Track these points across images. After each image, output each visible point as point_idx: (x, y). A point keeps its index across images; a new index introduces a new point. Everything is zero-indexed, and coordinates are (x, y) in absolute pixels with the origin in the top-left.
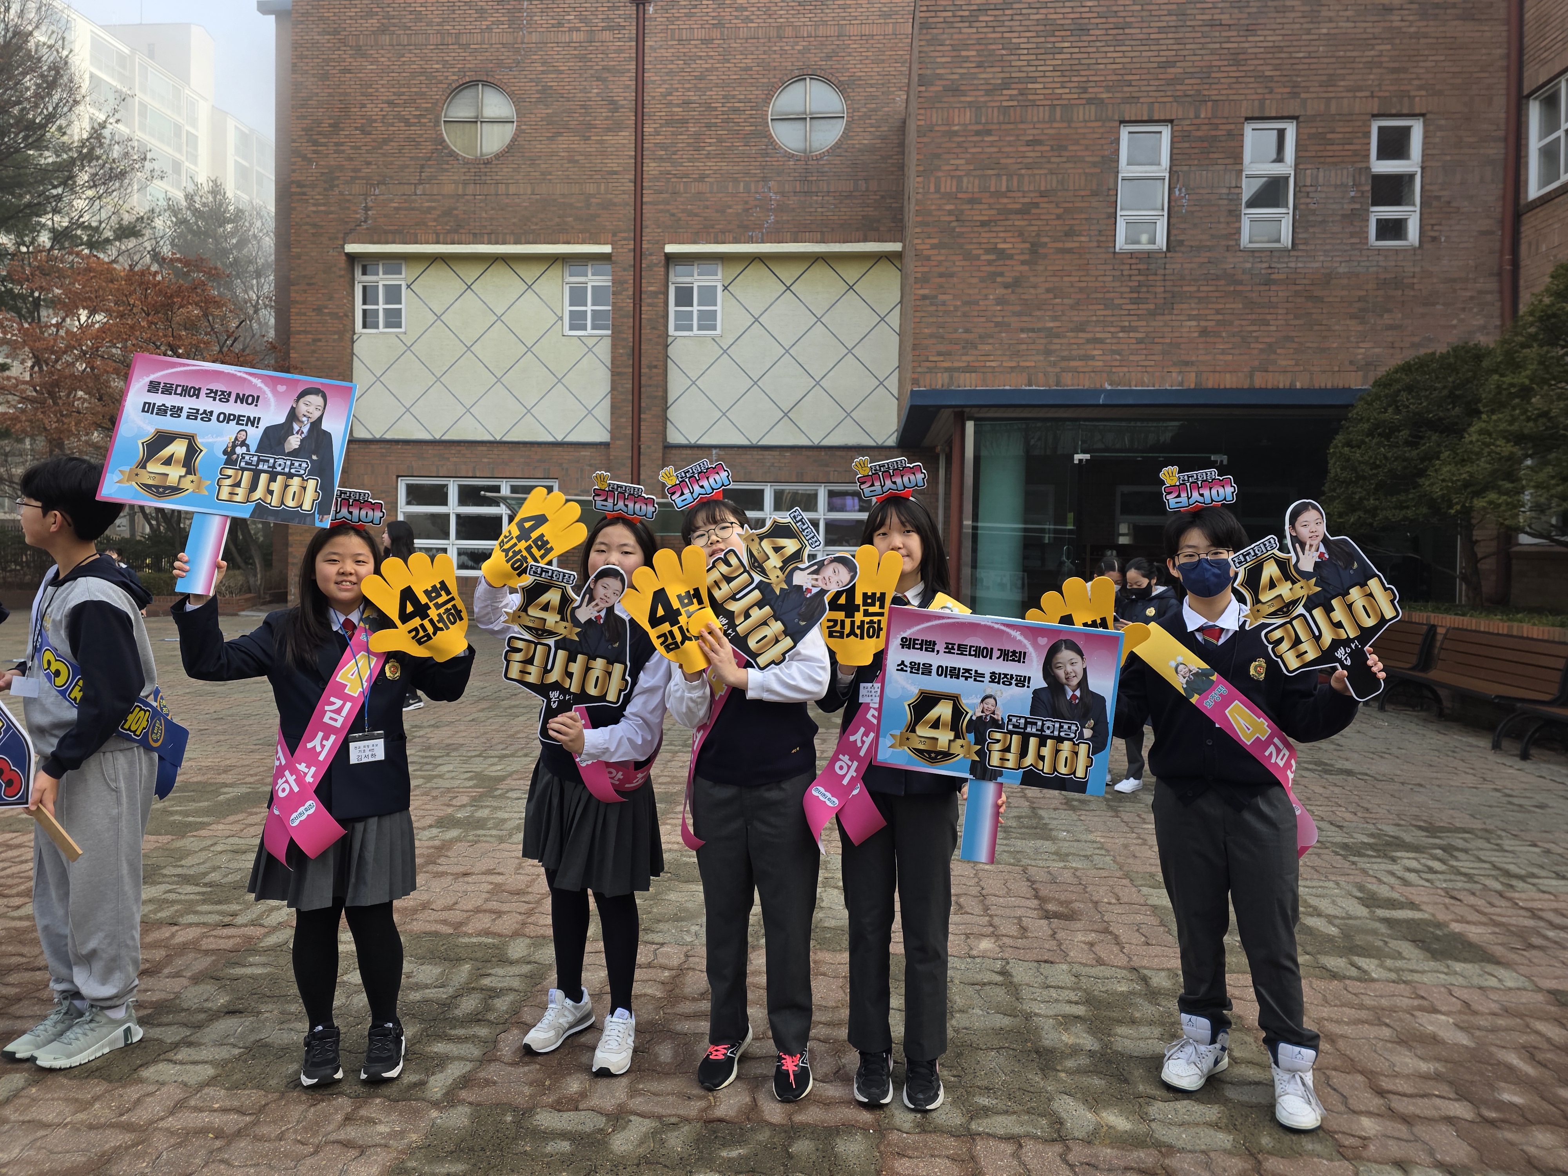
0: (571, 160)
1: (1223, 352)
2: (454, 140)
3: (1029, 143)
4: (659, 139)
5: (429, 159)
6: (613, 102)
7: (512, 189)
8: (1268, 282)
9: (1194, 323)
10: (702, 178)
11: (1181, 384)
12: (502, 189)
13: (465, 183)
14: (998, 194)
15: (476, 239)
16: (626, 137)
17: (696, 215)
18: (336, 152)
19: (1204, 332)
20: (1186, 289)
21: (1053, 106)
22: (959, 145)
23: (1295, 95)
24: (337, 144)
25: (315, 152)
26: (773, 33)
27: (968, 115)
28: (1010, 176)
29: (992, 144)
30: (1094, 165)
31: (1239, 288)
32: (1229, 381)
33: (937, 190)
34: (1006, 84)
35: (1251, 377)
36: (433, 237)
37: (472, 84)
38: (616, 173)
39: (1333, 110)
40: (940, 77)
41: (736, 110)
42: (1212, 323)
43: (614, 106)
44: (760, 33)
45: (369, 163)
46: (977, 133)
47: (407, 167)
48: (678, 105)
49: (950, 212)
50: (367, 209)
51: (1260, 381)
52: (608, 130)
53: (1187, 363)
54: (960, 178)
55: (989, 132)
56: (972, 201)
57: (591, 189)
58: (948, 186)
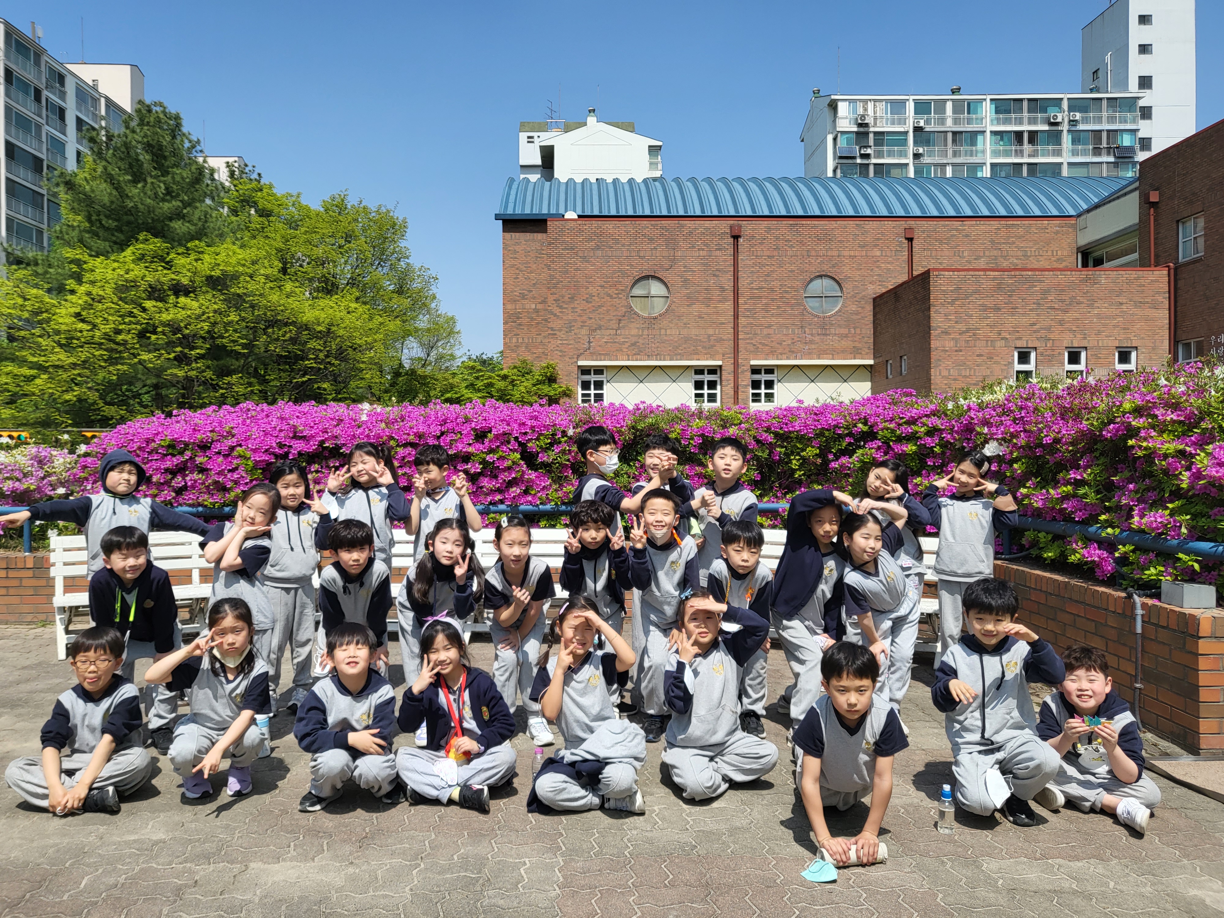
0: (700, 317)
2: (637, 306)
3: (978, 356)
4: (746, 306)
5: (624, 316)
6: (722, 287)
7: (668, 332)
10: (769, 327)
12: (663, 332)
13: (643, 329)
14: (965, 376)
15: (649, 358)
16: (729, 305)
17: (767, 345)
18: (572, 312)
21: (987, 341)
22: (949, 356)
23: (1085, 338)
24: (573, 308)
25: (561, 312)
26: (805, 253)
27: (952, 343)
28: (970, 369)
29: (962, 355)
30: (1005, 365)
33: (940, 374)
34: (967, 331)
36: (626, 357)
37: (647, 277)
38: (723, 324)
39: (1101, 345)
40: (940, 327)
41: (787, 292)
43: (723, 289)
44: (799, 253)
45: (591, 318)
46: (956, 351)
47: (612, 320)
48: (757, 289)
49: (946, 384)
50: (589, 342)
52: (720, 301)
54: (949, 370)
55: (961, 351)
56: (955, 380)
57: (711, 331)
58: (945, 373)
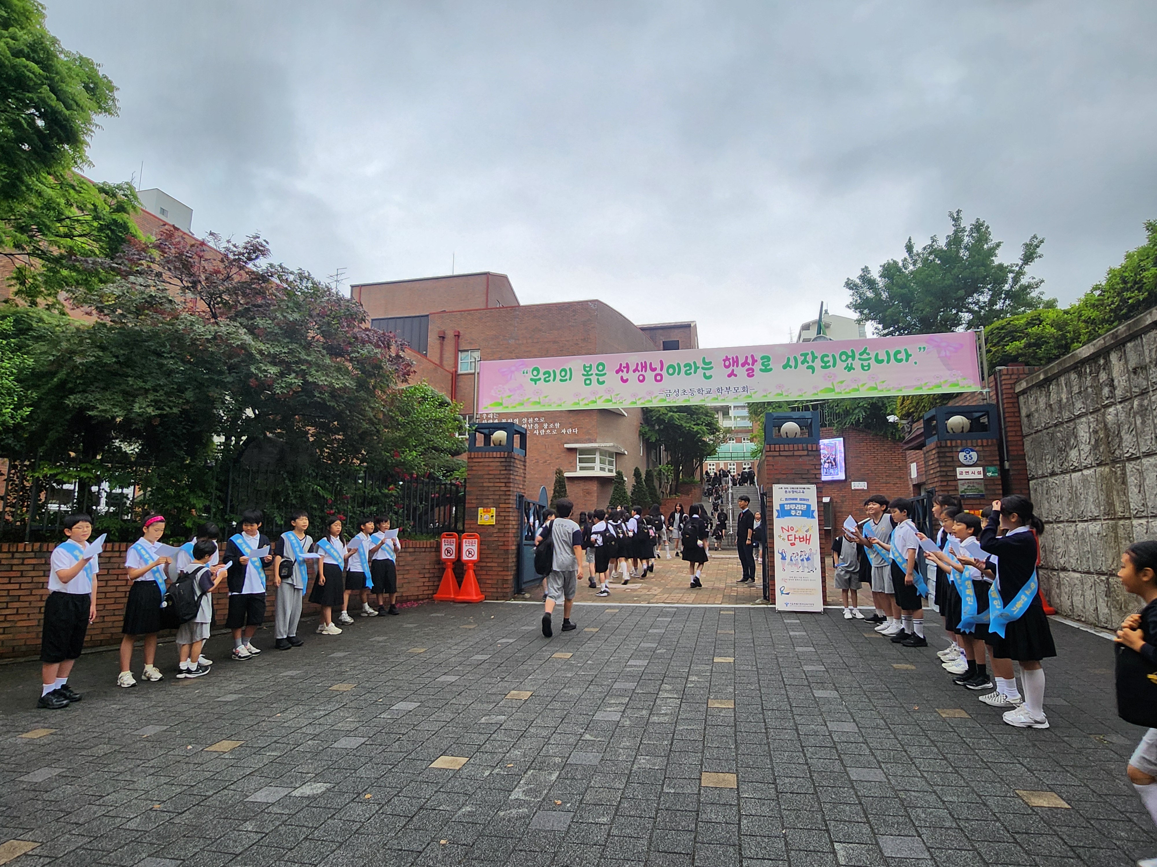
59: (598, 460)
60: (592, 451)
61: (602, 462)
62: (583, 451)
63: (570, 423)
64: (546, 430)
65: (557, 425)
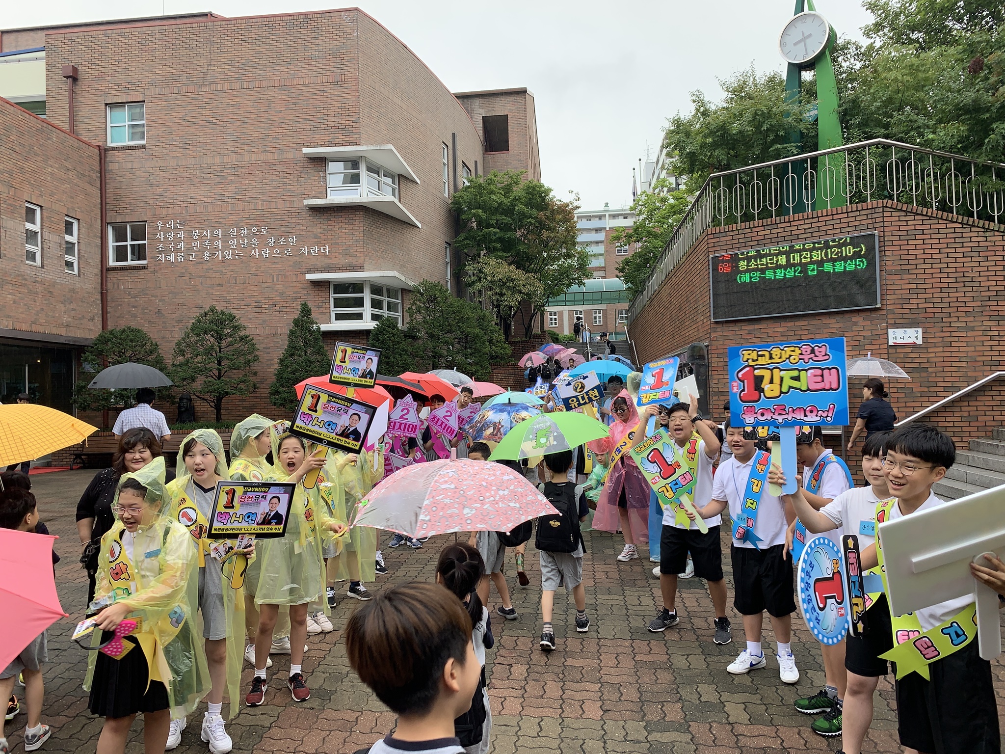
1: (22, 313)
8: (35, 282)
9: (10, 296)
11: (7, 327)
19: (14, 302)
20: (7, 278)
31: (26, 282)
32: (24, 327)
35: (31, 326)
39: (53, 208)
42: (17, 298)
51: (35, 328)
53: (9, 317)
59: (367, 303)
60: (357, 287)
61: (376, 304)
62: (340, 287)
63: (316, 237)
64: (272, 248)
65: (293, 240)
